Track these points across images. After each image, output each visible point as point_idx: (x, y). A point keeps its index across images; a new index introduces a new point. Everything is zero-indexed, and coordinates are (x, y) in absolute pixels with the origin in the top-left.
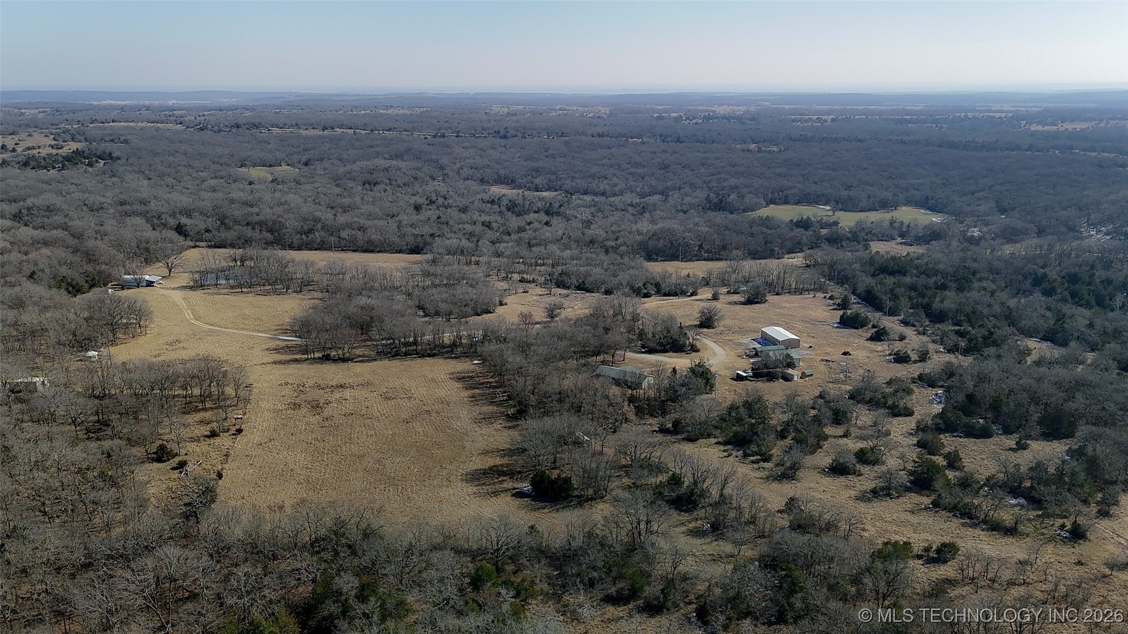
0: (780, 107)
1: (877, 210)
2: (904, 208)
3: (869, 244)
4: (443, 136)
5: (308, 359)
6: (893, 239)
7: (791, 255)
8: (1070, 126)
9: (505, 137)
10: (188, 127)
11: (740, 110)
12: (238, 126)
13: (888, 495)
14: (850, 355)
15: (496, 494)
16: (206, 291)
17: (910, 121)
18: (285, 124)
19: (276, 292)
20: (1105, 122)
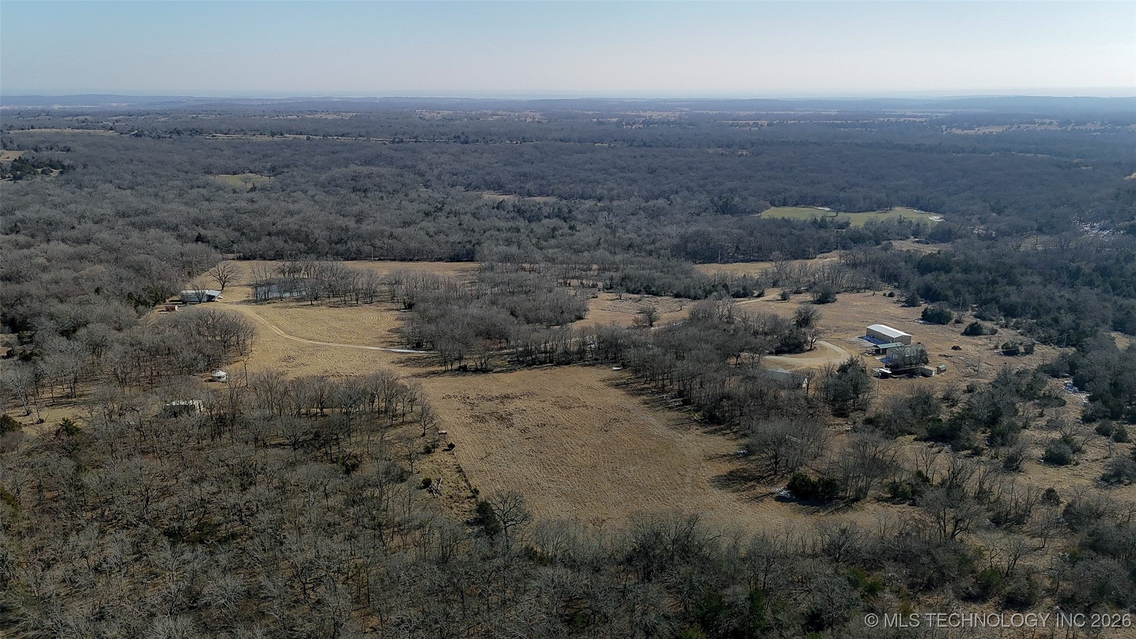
0: (705, 112)
1: (874, 211)
2: (897, 208)
3: (891, 243)
4: (402, 141)
5: (445, 372)
6: (908, 238)
7: (821, 255)
8: (987, 130)
9: (467, 142)
10: (122, 134)
11: (672, 116)
12: (179, 133)
13: (1120, 482)
14: (960, 349)
15: (759, 498)
16: (273, 305)
17: (842, 126)
18: (230, 130)
19: (345, 304)
20: (1016, 126)
